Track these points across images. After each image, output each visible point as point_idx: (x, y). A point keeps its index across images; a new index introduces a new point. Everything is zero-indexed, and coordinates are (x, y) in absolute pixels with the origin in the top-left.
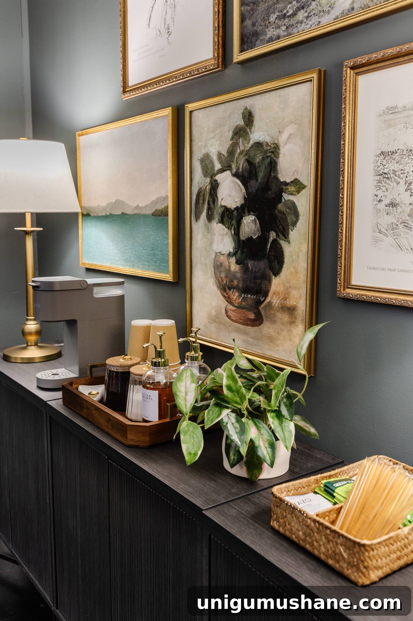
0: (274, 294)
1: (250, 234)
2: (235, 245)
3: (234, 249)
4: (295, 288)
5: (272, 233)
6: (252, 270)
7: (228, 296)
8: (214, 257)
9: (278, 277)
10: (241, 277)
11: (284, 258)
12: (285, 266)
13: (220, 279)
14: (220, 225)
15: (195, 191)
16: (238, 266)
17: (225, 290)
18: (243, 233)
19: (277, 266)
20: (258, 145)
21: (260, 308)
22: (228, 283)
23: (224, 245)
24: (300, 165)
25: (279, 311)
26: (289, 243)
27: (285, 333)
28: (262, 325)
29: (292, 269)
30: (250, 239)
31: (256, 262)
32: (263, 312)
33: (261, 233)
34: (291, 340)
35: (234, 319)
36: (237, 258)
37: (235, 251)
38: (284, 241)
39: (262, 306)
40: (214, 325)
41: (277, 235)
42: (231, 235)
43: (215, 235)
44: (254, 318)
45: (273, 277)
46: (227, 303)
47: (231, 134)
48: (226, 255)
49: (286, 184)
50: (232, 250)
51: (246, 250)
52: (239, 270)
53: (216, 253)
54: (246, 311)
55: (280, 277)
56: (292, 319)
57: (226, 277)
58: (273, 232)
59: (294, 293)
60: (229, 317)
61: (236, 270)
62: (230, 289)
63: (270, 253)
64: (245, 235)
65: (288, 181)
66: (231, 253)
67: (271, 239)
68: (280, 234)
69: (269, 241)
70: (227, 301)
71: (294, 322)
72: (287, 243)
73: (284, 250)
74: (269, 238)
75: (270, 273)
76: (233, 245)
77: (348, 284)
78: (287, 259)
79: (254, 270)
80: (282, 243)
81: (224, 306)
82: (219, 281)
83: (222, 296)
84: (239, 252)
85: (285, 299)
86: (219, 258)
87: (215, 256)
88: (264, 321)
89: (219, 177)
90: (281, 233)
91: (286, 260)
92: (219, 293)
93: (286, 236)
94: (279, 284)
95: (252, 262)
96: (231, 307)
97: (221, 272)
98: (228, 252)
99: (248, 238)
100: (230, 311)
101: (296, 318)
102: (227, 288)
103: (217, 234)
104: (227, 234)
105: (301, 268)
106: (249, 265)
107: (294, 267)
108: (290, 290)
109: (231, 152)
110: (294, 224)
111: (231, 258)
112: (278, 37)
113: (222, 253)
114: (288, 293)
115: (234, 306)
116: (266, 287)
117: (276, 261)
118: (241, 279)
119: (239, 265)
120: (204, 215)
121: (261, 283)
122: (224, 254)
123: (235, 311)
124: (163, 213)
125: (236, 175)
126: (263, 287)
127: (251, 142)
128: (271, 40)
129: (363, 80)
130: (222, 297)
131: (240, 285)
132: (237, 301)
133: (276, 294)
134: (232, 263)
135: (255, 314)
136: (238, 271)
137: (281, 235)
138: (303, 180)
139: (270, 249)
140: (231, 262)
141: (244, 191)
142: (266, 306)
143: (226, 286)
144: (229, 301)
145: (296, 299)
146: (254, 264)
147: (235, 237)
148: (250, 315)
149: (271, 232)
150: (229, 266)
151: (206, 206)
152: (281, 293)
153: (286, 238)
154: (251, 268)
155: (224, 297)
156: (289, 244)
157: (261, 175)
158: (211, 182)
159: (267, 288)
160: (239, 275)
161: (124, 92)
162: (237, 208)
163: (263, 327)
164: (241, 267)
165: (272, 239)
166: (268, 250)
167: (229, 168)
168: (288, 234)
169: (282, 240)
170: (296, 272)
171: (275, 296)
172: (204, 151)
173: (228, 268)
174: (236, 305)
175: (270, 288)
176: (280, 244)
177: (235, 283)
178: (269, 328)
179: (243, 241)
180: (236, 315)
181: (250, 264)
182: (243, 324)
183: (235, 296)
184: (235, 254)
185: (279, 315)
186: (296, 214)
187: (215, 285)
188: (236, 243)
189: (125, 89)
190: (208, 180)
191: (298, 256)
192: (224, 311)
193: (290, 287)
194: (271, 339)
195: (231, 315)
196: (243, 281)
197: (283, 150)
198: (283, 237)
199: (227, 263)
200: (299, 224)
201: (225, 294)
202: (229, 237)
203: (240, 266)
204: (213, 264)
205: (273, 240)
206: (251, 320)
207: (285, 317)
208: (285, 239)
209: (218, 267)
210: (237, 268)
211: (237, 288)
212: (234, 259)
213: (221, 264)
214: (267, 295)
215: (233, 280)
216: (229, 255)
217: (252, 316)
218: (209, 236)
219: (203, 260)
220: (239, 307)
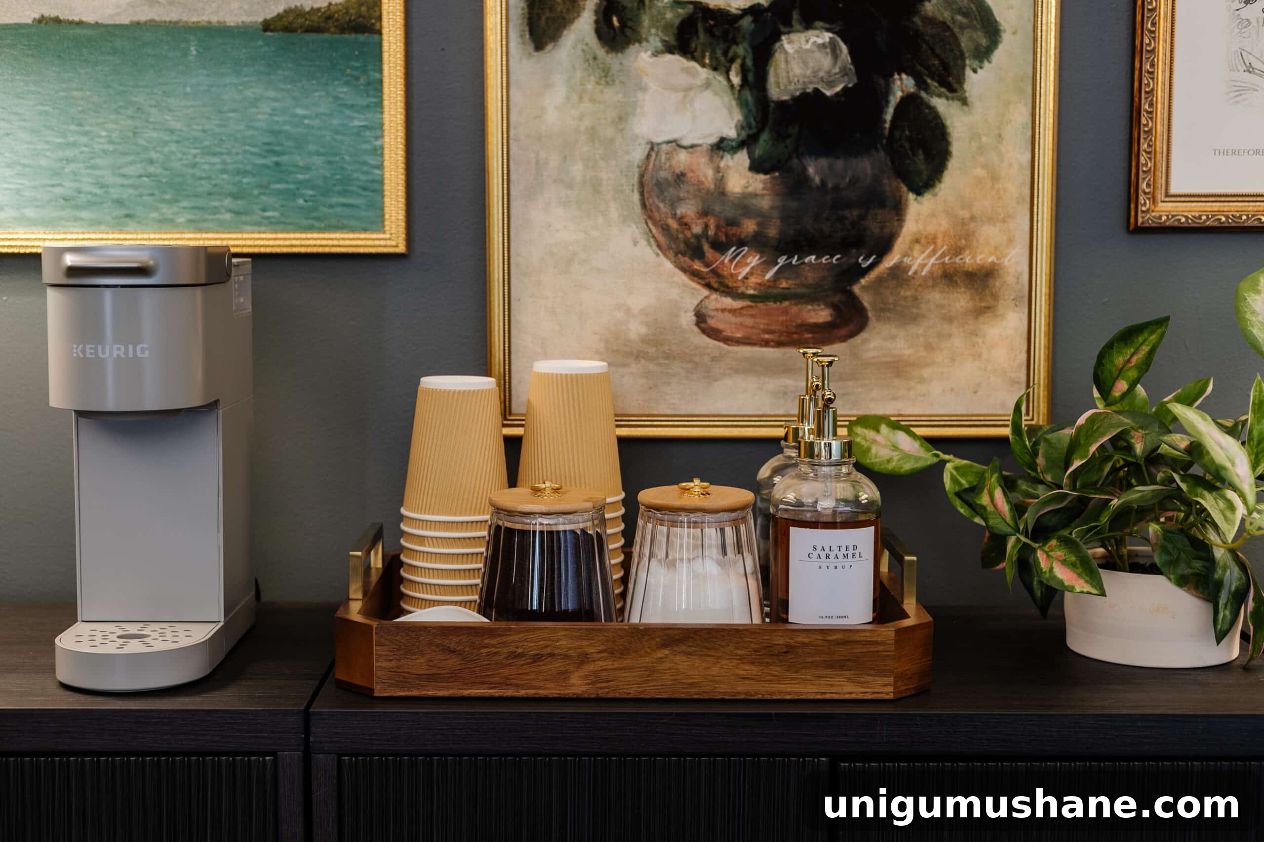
0: (917, 241)
1: (811, 82)
2: (746, 117)
3: (742, 128)
4: (991, 220)
5: (901, 79)
6: (823, 182)
7: (715, 273)
8: (644, 156)
9: (927, 197)
10: (772, 208)
11: (948, 144)
12: (953, 164)
13: (673, 224)
14: (673, 58)
16: (762, 177)
17: (696, 252)
18: (783, 81)
19: (923, 167)
21: (856, 289)
22: (711, 232)
23: (694, 118)
25: (933, 286)
26: (964, 102)
27: (958, 342)
28: (863, 335)
29: (980, 172)
30: (811, 98)
31: (840, 164)
32: (866, 300)
33: (855, 80)
34: (978, 356)
35: (739, 335)
36: (758, 152)
37: (744, 135)
38: (947, 98)
39: (863, 281)
40: (634, 368)
41: (921, 84)
42: (728, 89)
43: (644, 89)
44: (829, 319)
45: (911, 196)
46: (705, 292)
48: (705, 148)
50: (732, 133)
51: (794, 130)
52: (764, 189)
53: (652, 146)
54: (796, 304)
55: (935, 195)
56: (981, 300)
57: (704, 213)
58: (904, 76)
59: (990, 234)
60: (713, 333)
61: (750, 189)
62: (720, 247)
63: (897, 134)
64: (792, 87)
66: (732, 140)
67: (897, 95)
68: (929, 81)
69: (887, 102)
70: (708, 286)
71: (989, 308)
72: (956, 104)
73: (948, 123)
74: (887, 91)
75: (898, 189)
76: (738, 116)
78: (960, 146)
79: (830, 185)
80: (940, 104)
81: (690, 303)
82: (666, 229)
83: (677, 271)
84: (765, 137)
85: (958, 251)
86: (668, 159)
87: (648, 156)
88: (873, 322)
90: (933, 79)
91: (956, 148)
92: (668, 266)
93: (953, 86)
94: (933, 215)
95: (824, 162)
96: (728, 302)
97: (680, 199)
98: (714, 140)
99: (804, 95)
100: (720, 315)
101: (995, 297)
102: (706, 247)
103: (653, 86)
104: (708, 85)
105: (1011, 165)
106: (811, 170)
107: (985, 166)
108: (972, 225)
110: (984, 54)
111: (727, 157)
113: (686, 142)
114: (968, 236)
115: (742, 296)
116: (882, 228)
117: (920, 152)
118: (775, 214)
119: (766, 173)
120: (582, 29)
121: (862, 217)
122: (693, 146)
123: (745, 312)
126: (873, 227)
130: (682, 278)
131: (772, 232)
132: (753, 280)
133: (923, 241)
134: (731, 172)
135: (835, 307)
136: (759, 192)
137: (936, 84)
139: (893, 121)
140: (728, 167)
142: (880, 280)
143: (704, 241)
144: (716, 285)
145: (996, 248)
146: (831, 167)
147: (748, 95)
148: (812, 313)
149: (896, 76)
150: (720, 181)
152: (940, 236)
153: (952, 90)
154: (817, 180)
155: (694, 275)
156: (965, 108)
159: (887, 231)
160: (765, 203)
162: (753, 10)
163: (865, 341)
164: (774, 178)
165: (899, 94)
166: (887, 126)
168: (961, 79)
169: (940, 96)
170: (994, 177)
171: (917, 247)
173: (712, 186)
174: (751, 292)
175: (901, 227)
176: (933, 109)
177: (750, 226)
178: (893, 338)
179: (781, 104)
180: (749, 322)
181: (814, 169)
182: (779, 344)
184: (746, 142)
185: (935, 296)
186: (991, 29)
187: (644, 243)
188: (750, 111)
191: (1000, 135)
192: (688, 319)
193: (973, 218)
194: (899, 369)
195: (721, 326)
196: (783, 219)
198: (943, 90)
199: (710, 173)
200: (1000, 54)
201: (698, 266)
202: (716, 93)
203: (768, 176)
204: (635, 180)
205: (902, 99)
206: (815, 328)
207: (960, 300)
208: (949, 95)
209: (661, 187)
210: (758, 182)
211: (758, 242)
212: (742, 158)
213: (680, 178)
214: (884, 247)
215: (732, 223)
216: (721, 146)
217: (821, 315)
218: (612, 95)
219: (577, 169)
220: (765, 296)
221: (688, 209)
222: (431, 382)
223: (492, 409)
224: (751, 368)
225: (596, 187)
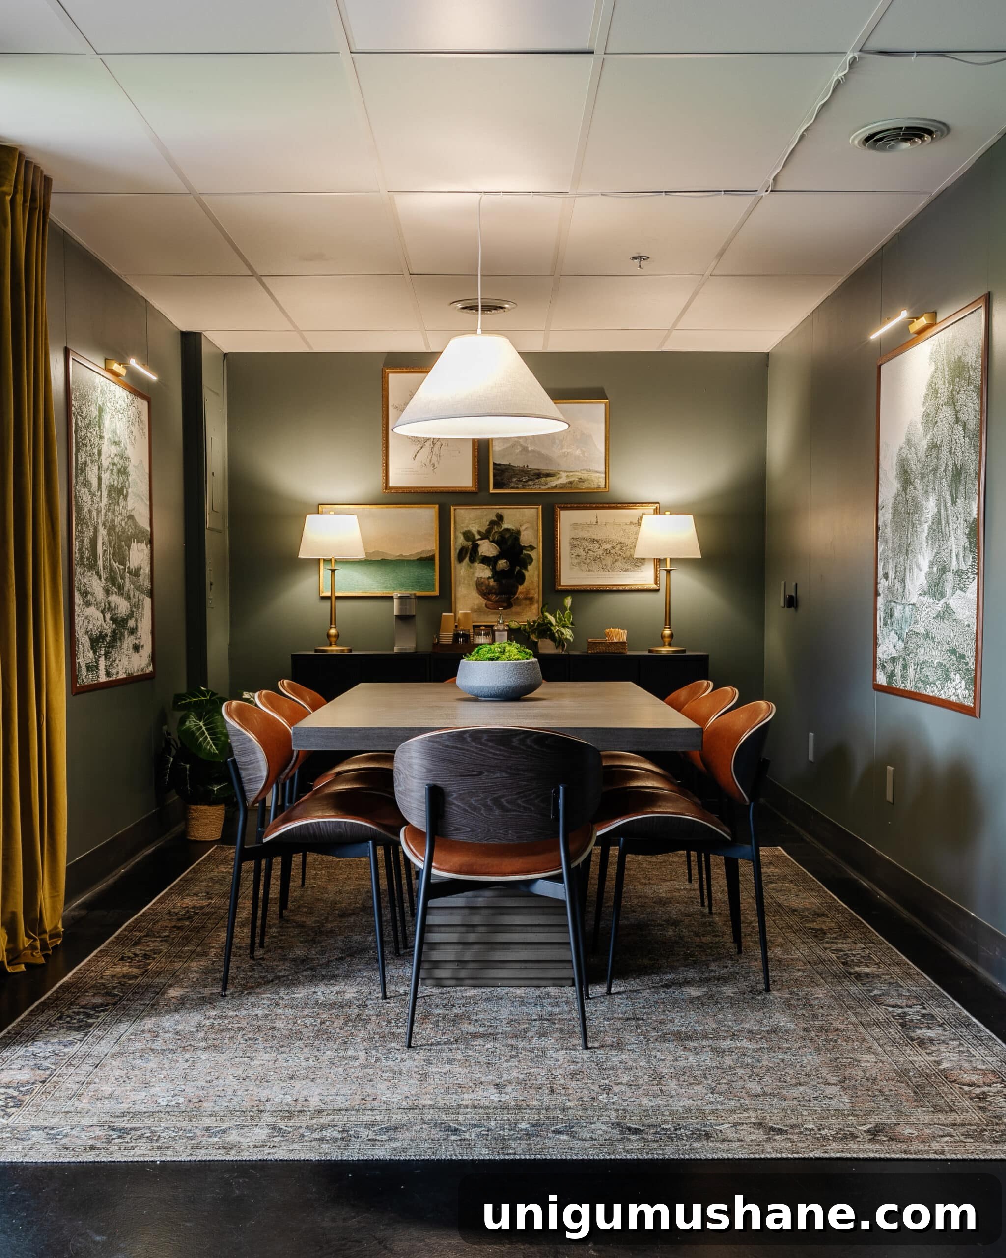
1: (503, 568)
2: (493, 573)
3: (492, 575)
7: (488, 598)
8: (477, 580)
9: (522, 585)
11: (525, 577)
12: (526, 580)
14: (482, 565)
15: (459, 548)
17: (485, 595)
18: (498, 568)
19: (521, 581)
20: (507, 530)
21: (511, 600)
23: (484, 573)
24: (533, 540)
25: (523, 600)
26: (528, 571)
27: (527, 609)
28: (512, 608)
29: (530, 581)
30: (503, 571)
31: (508, 581)
32: (512, 602)
33: (510, 567)
34: (530, 612)
35: (492, 608)
36: (495, 579)
40: (475, 613)
41: (520, 568)
42: (490, 569)
43: (476, 569)
44: (507, 605)
45: (519, 585)
46: (487, 601)
47: (488, 523)
48: (486, 578)
49: (524, 547)
51: (500, 575)
53: (478, 578)
54: (501, 603)
56: (531, 602)
57: (486, 588)
58: (518, 567)
59: (533, 591)
61: (493, 585)
62: (489, 594)
63: (517, 576)
64: (500, 569)
65: (526, 545)
69: (515, 571)
72: (526, 571)
73: (525, 574)
74: (515, 569)
75: (517, 584)
76: (491, 573)
77: (560, 585)
78: (527, 578)
79: (506, 584)
80: (524, 571)
81: (484, 603)
82: (480, 591)
84: (496, 576)
85: (527, 594)
86: (481, 580)
88: (514, 606)
89: (479, 542)
92: (481, 597)
93: (526, 568)
94: (523, 588)
96: (490, 603)
97: (482, 586)
100: (489, 605)
101: (533, 601)
105: (535, 580)
109: (489, 531)
110: (530, 563)
112: (517, 488)
113: (483, 577)
114: (528, 592)
115: (493, 602)
117: (521, 579)
120: (467, 559)
121: (511, 589)
123: (493, 604)
124: (431, 559)
125: (493, 541)
126: (513, 590)
127: (503, 528)
128: (513, 488)
129: (562, 512)
130: (483, 599)
131: (497, 591)
132: (494, 599)
135: (507, 603)
137: (523, 568)
138: (535, 545)
139: (516, 574)
140: (490, 581)
141: (498, 548)
142: (515, 599)
143: (486, 593)
145: (533, 594)
146: (506, 581)
147: (493, 570)
149: (516, 567)
151: (468, 555)
152: (524, 592)
155: (485, 598)
157: (509, 543)
158: (472, 544)
159: (515, 591)
160: (496, 587)
161: (386, 489)
162: (494, 557)
164: (497, 583)
165: (517, 569)
167: (488, 538)
170: (532, 582)
171: (520, 594)
172: (466, 529)
173: (487, 584)
175: (518, 590)
176: (522, 572)
177: (493, 591)
178: (517, 608)
179: (498, 571)
180: (494, 606)
181: (504, 582)
182: (499, 609)
183: (493, 597)
184: (493, 577)
185: (524, 602)
186: (531, 559)
187: (477, 593)
189: (387, 486)
190: (470, 543)
191: (533, 576)
192: (484, 605)
193: (529, 589)
194: (518, 614)
195: (489, 607)
196: (499, 589)
197: (522, 533)
199: (487, 582)
200: (533, 563)
202: (488, 570)
204: (475, 583)
206: (504, 607)
207: (528, 602)
209: (479, 584)
210: (495, 584)
211: (495, 593)
212: (492, 580)
213: (482, 583)
214: (515, 594)
215: (491, 590)
216: (489, 578)
217: (505, 605)
218: (472, 570)
219: (466, 582)
220: (496, 602)
221: (484, 588)
222: (444, 614)
223: (453, 617)
224: (494, 613)
225: (469, 584)
